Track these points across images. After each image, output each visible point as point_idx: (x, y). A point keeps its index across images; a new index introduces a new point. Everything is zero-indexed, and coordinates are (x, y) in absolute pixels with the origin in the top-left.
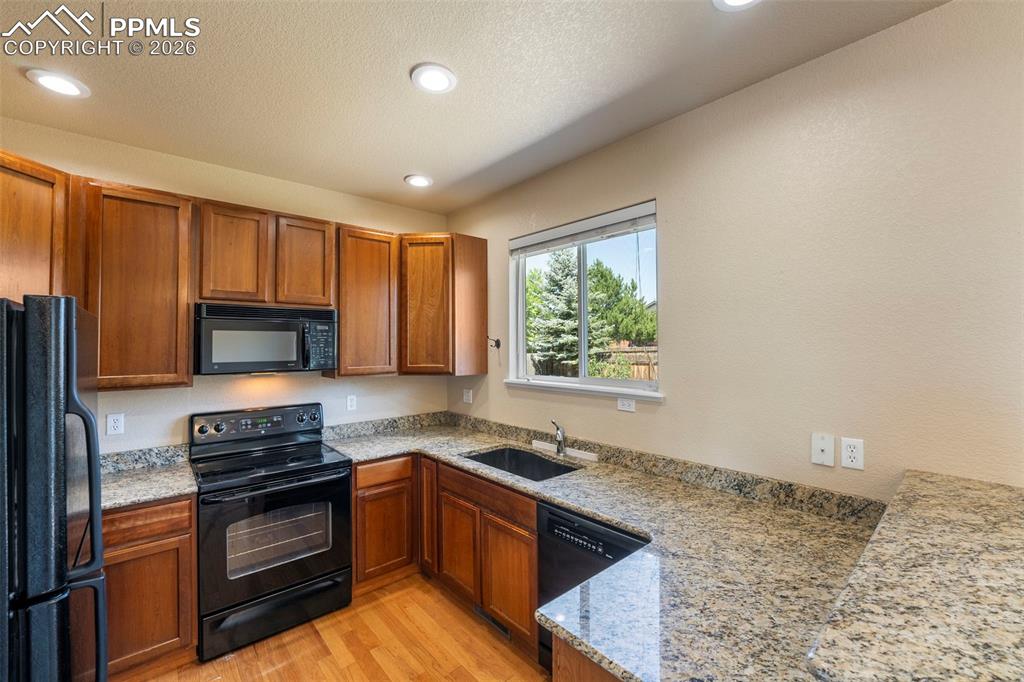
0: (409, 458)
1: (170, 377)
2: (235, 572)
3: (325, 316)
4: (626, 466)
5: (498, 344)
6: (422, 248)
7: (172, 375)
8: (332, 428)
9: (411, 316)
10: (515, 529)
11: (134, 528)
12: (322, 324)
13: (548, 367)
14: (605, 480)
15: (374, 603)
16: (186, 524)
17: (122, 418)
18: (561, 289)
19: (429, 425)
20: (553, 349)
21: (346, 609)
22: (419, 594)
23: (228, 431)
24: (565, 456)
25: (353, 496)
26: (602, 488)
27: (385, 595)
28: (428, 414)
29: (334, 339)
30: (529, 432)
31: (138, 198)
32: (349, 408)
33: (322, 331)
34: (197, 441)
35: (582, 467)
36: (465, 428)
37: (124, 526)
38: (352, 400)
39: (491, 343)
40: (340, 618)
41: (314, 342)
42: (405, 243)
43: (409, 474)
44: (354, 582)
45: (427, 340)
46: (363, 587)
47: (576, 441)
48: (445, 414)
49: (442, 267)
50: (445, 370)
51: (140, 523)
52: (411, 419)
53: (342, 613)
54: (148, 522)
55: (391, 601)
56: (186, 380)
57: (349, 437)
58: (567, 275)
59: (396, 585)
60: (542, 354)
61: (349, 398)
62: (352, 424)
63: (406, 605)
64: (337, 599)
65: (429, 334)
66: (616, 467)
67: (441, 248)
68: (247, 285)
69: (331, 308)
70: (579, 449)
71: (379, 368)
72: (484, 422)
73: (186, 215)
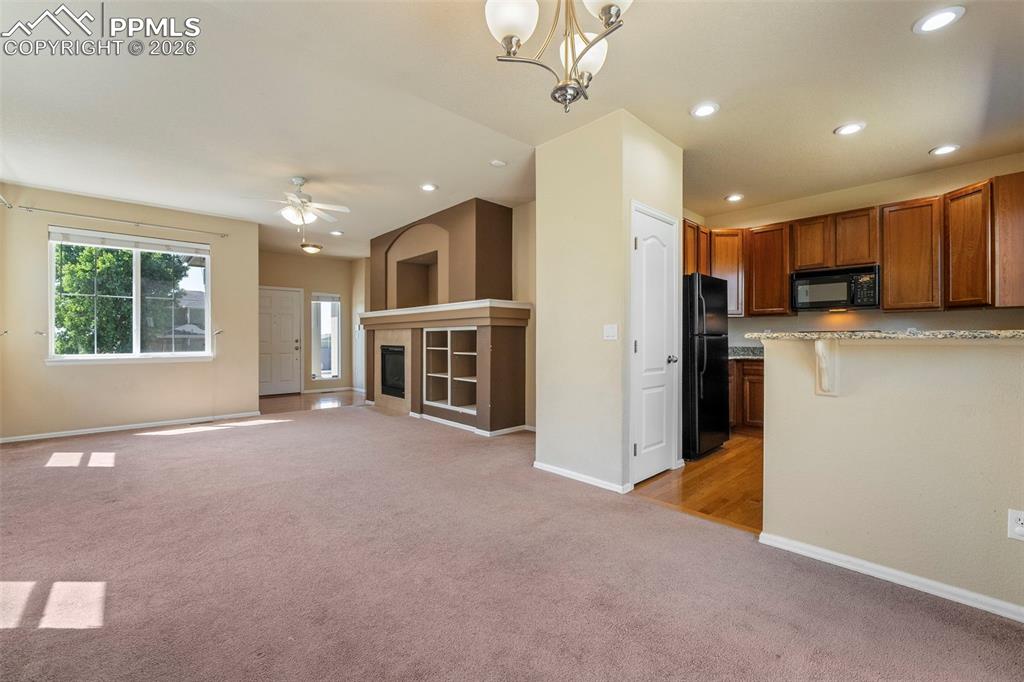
1: (780, 310)
6: (962, 200)
7: (783, 309)
9: (953, 259)
29: (874, 285)
31: (766, 230)
41: (860, 288)
42: (949, 200)
45: (967, 279)
49: (981, 212)
50: (984, 302)
56: (788, 311)
65: (969, 272)
67: (980, 195)
69: (875, 264)
71: (920, 302)
73: (787, 230)
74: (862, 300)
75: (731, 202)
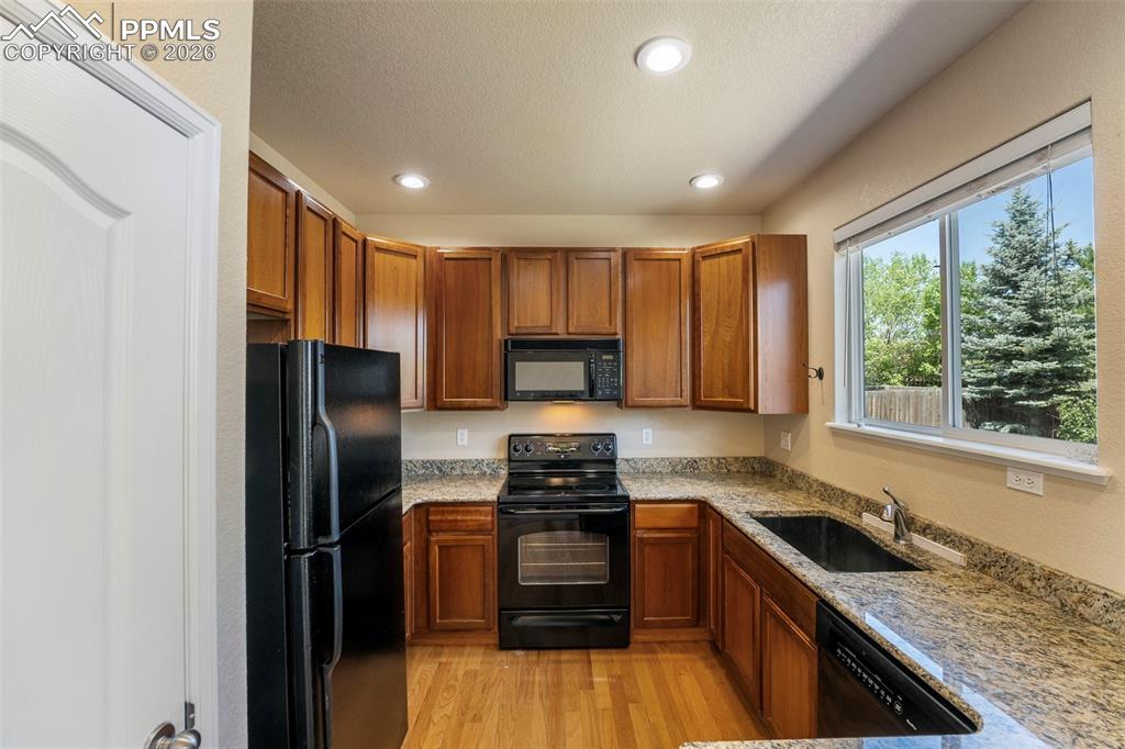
0: (696, 505)
1: (487, 401)
2: (524, 579)
3: (611, 346)
4: (1021, 588)
5: (820, 374)
6: (716, 260)
7: (490, 400)
8: (627, 460)
9: (705, 341)
10: (795, 628)
11: (456, 521)
12: (608, 353)
13: (988, 409)
14: (957, 599)
15: (650, 656)
16: (489, 526)
17: (466, 432)
18: (1016, 287)
19: (738, 472)
20: (999, 380)
21: (623, 650)
22: (701, 666)
23: (534, 453)
24: (910, 546)
25: (632, 535)
26: (938, 610)
27: (664, 652)
28: (737, 458)
29: (619, 370)
30: (859, 499)
31: (465, 256)
32: (645, 442)
33: (606, 360)
34: (513, 458)
35: (930, 569)
36: (781, 481)
37: (450, 517)
38: (647, 434)
39: (812, 373)
40: (615, 657)
41: (601, 373)
42: (698, 257)
43: (695, 524)
44: (632, 625)
45: (723, 370)
46: (646, 635)
47: (928, 526)
48: (760, 460)
49: (740, 280)
50: (745, 406)
51: (459, 518)
52: (715, 462)
53: (617, 653)
54: (464, 518)
55: (669, 661)
56: (498, 405)
57: (644, 472)
58: (1029, 265)
59: (679, 645)
60: (977, 389)
61: (644, 431)
62: (646, 460)
63: (682, 672)
64: (615, 637)
65: (726, 361)
66: (998, 584)
67: (739, 257)
68: (543, 320)
69: (617, 337)
70: (935, 540)
71: (669, 400)
72: (803, 476)
73: (496, 263)
74: (603, 392)
75: (405, 187)
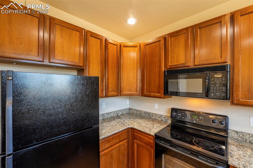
23: (181, 117)
31: (152, 42)
51: (142, 137)
68: (182, 61)
69: (227, 64)
73: (162, 42)
75: (129, 24)
